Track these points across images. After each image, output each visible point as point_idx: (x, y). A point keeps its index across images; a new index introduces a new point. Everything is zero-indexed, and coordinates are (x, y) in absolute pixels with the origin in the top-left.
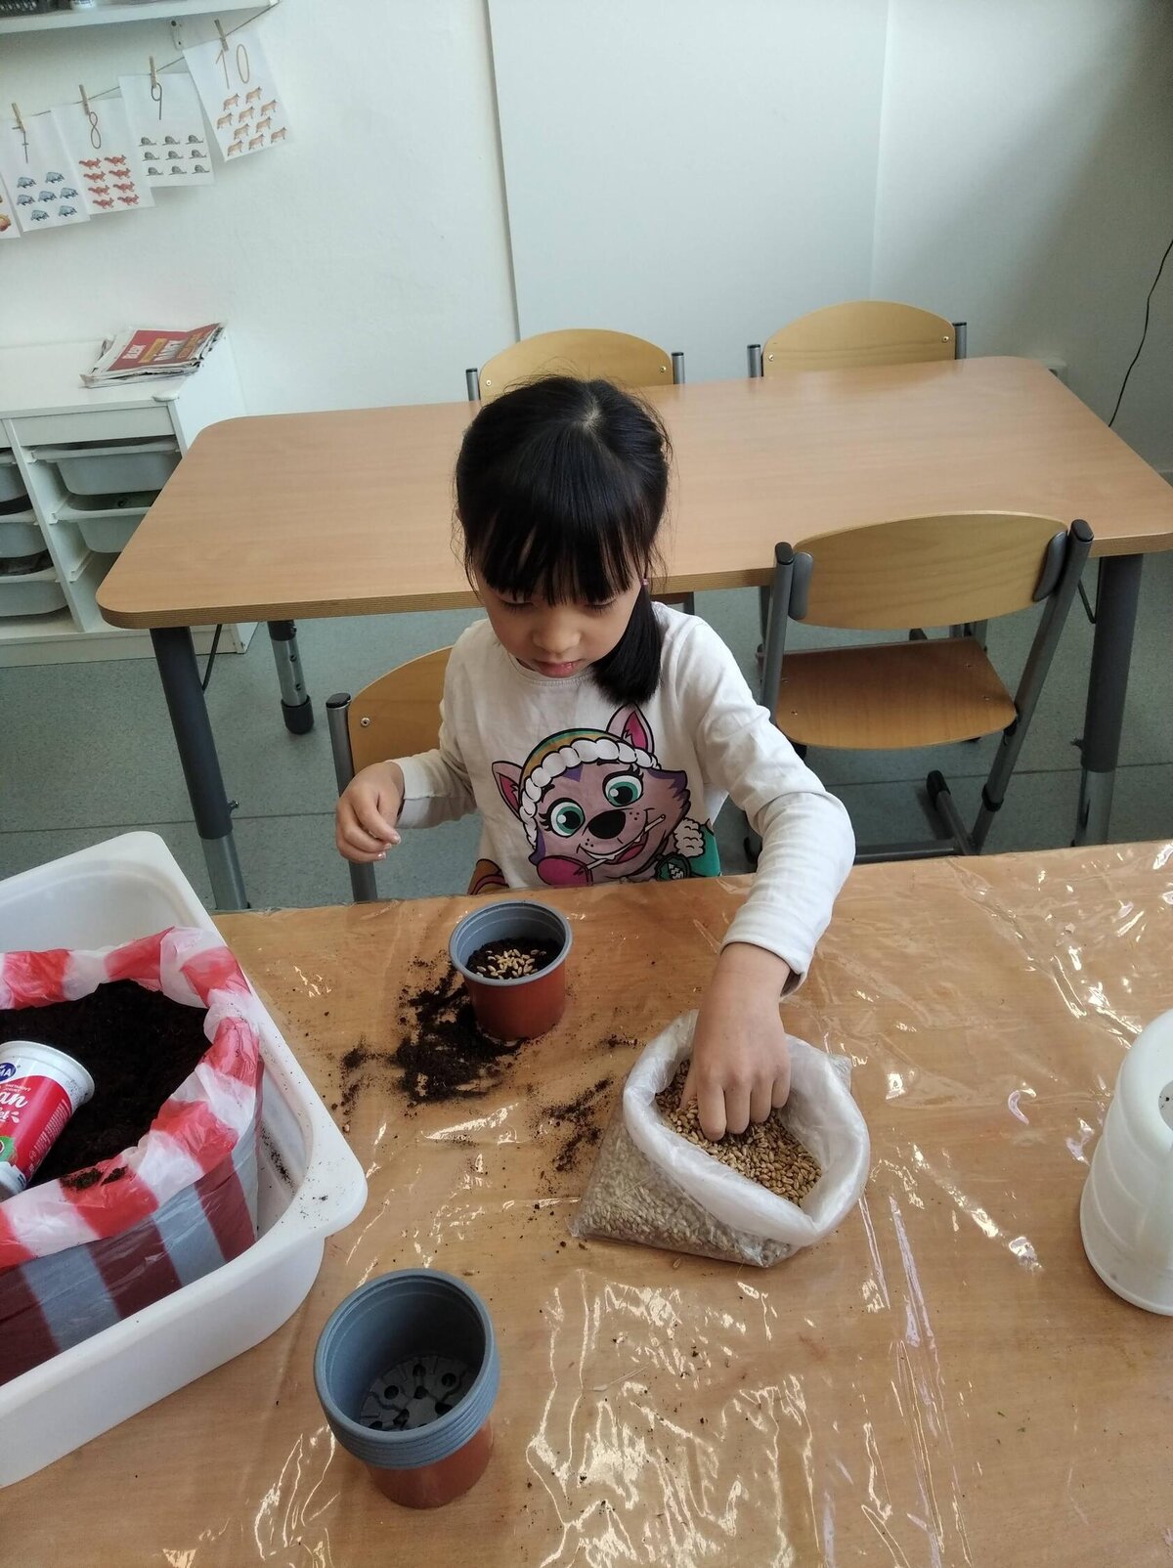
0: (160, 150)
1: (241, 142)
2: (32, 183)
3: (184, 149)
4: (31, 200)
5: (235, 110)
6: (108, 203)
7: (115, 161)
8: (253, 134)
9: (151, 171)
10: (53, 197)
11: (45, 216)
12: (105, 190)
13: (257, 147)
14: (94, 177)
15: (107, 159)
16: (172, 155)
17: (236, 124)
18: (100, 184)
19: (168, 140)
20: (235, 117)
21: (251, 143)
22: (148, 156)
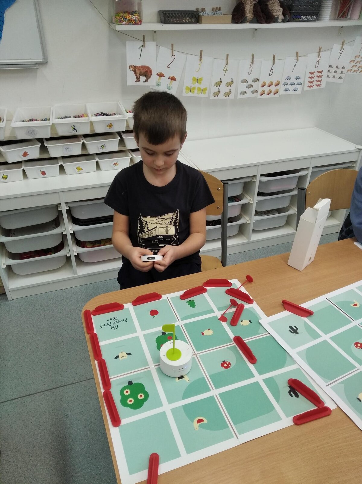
0: (332, 70)
1: (352, 69)
2: (291, 78)
3: (339, 71)
4: (287, 84)
5: (357, 59)
6: (312, 87)
7: (319, 72)
8: (356, 68)
9: (328, 76)
10: (294, 84)
11: (289, 90)
12: (312, 82)
13: (355, 73)
14: (311, 78)
15: (318, 72)
16: (335, 72)
17: (354, 64)
18: (312, 80)
19: (337, 67)
20: (355, 62)
21: (354, 71)
22: (329, 71)
